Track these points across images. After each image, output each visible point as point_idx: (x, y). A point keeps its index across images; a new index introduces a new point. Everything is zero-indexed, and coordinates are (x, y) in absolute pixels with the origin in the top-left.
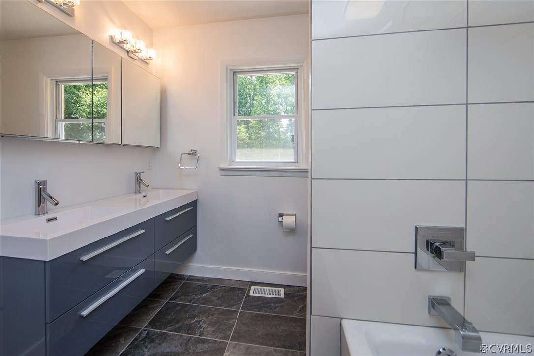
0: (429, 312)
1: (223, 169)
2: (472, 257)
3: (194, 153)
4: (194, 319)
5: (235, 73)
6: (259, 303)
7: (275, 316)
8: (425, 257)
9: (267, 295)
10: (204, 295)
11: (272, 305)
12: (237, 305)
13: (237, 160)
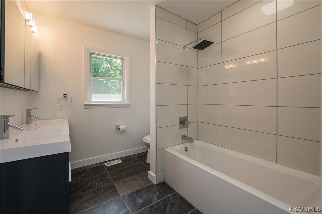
0: (182, 140)
1: (85, 105)
2: (190, 123)
3: (65, 96)
4: (88, 184)
5: (91, 54)
6: (114, 167)
7: (124, 169)
8: (181, 125)
9: (115, 164)
10: (82, 175)
11: (120, 166)
12: (104, 171)
13: (92, 100)
